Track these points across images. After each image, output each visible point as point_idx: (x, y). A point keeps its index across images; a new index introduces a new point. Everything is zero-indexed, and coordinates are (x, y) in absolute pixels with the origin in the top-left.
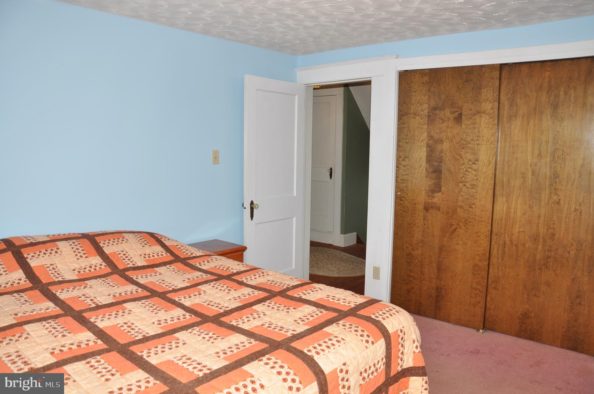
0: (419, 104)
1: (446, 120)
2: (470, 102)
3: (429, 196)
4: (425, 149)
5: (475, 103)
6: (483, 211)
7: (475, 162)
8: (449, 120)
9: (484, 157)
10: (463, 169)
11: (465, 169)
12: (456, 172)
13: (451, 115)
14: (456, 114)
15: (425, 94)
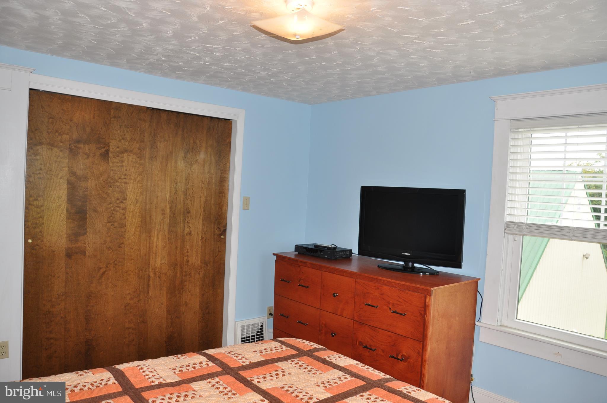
0: (57, 134)
1: (92, 155)
2: (118, 139)
3: (72, 241)
4: (65, 187)
5: (122, 141)
6: (132, 249)
7: (123, 201)
8: (95, 156)
9: (131, 196)
10: (111, 208)
11: (112, 208)
12: (103, 211)
13: (97, 150)
14: (103, 150)
15: (66, 123)
